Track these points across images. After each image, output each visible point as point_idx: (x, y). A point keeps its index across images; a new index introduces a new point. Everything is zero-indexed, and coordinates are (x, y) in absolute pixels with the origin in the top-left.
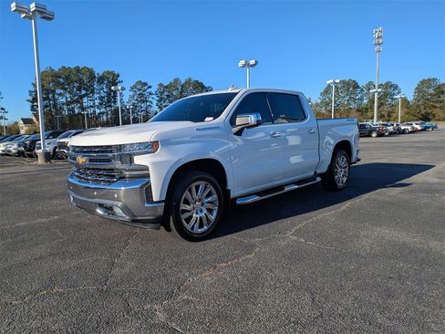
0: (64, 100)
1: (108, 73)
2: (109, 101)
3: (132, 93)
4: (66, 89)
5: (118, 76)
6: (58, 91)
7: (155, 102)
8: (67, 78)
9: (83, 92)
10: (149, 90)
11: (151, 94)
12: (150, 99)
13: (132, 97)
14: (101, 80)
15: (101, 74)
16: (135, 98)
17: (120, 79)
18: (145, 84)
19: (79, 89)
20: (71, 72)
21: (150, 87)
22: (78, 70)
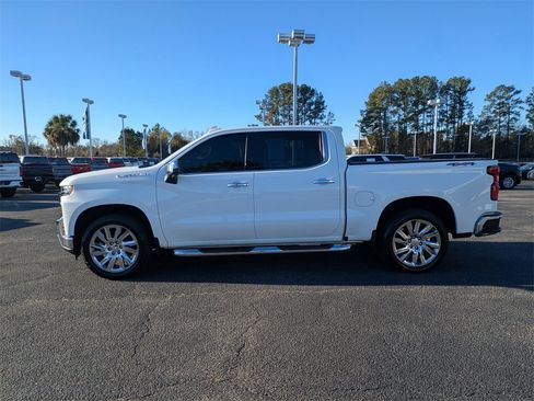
0: (396, 119)
1: (455, 80)
2: (452, 117)
3: (488, 103)
4: (399, 106)
5: (469, 82)
6: (391, 108)
7: (524, 114)
8: (403, 93)
9: (420, 107)
10: (515, 97)
11: (518, 102)
12: (517, 109)
13: (488, 108)
14: (445, 90)
15: (445, 83)
16: (493, 109)
17: (471, 86)
18: (510, 89)
19: (416, 104)
20: (409, 85)
21: (518, 92)
22: (416, 81)
